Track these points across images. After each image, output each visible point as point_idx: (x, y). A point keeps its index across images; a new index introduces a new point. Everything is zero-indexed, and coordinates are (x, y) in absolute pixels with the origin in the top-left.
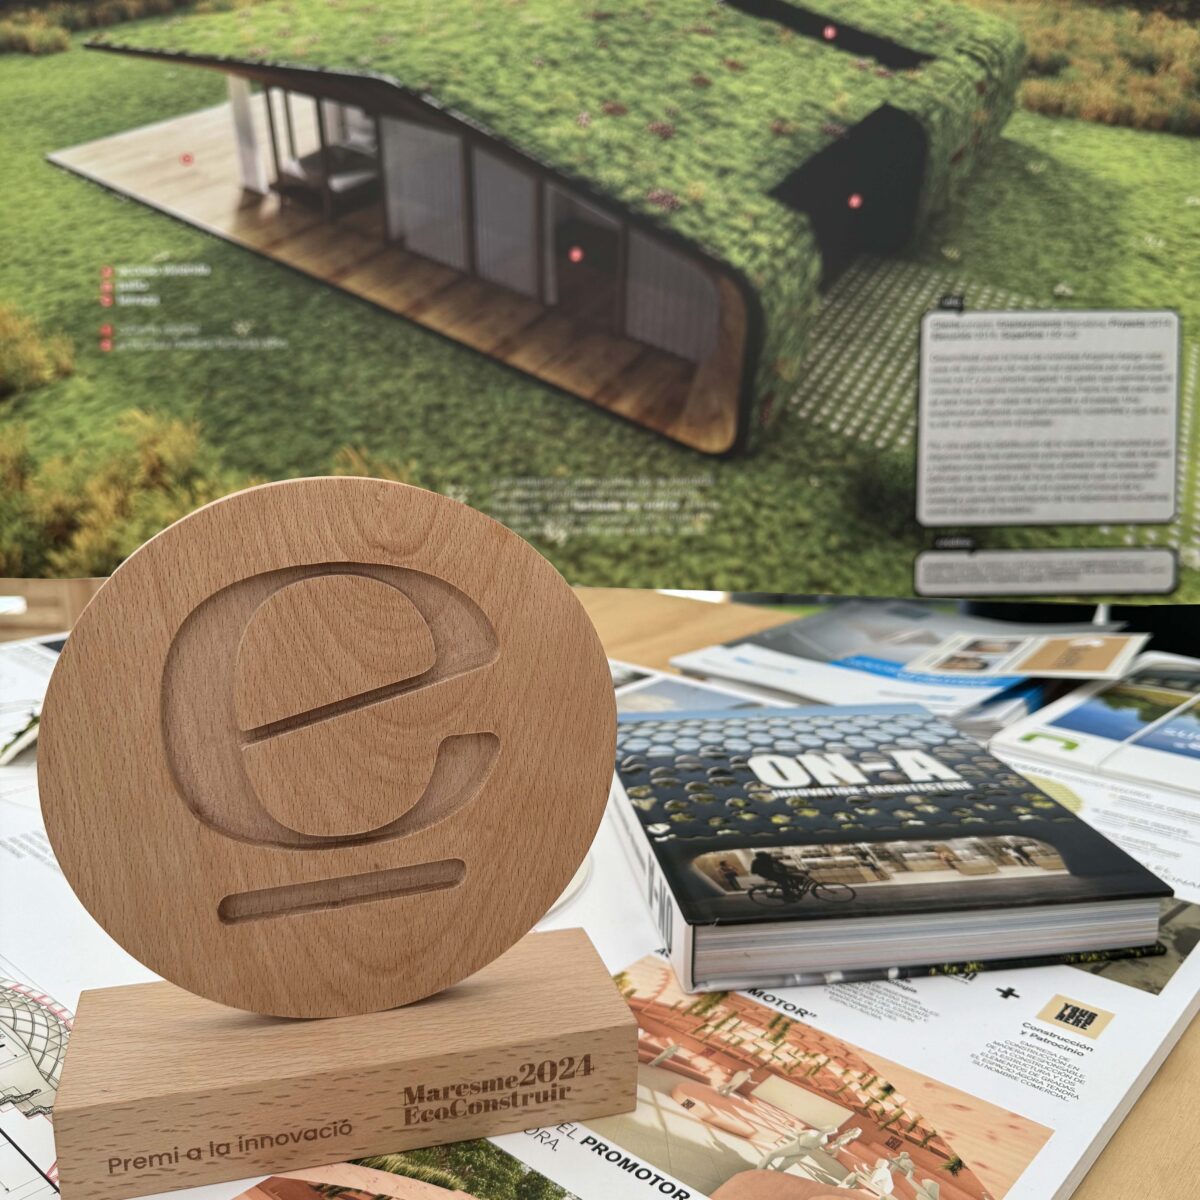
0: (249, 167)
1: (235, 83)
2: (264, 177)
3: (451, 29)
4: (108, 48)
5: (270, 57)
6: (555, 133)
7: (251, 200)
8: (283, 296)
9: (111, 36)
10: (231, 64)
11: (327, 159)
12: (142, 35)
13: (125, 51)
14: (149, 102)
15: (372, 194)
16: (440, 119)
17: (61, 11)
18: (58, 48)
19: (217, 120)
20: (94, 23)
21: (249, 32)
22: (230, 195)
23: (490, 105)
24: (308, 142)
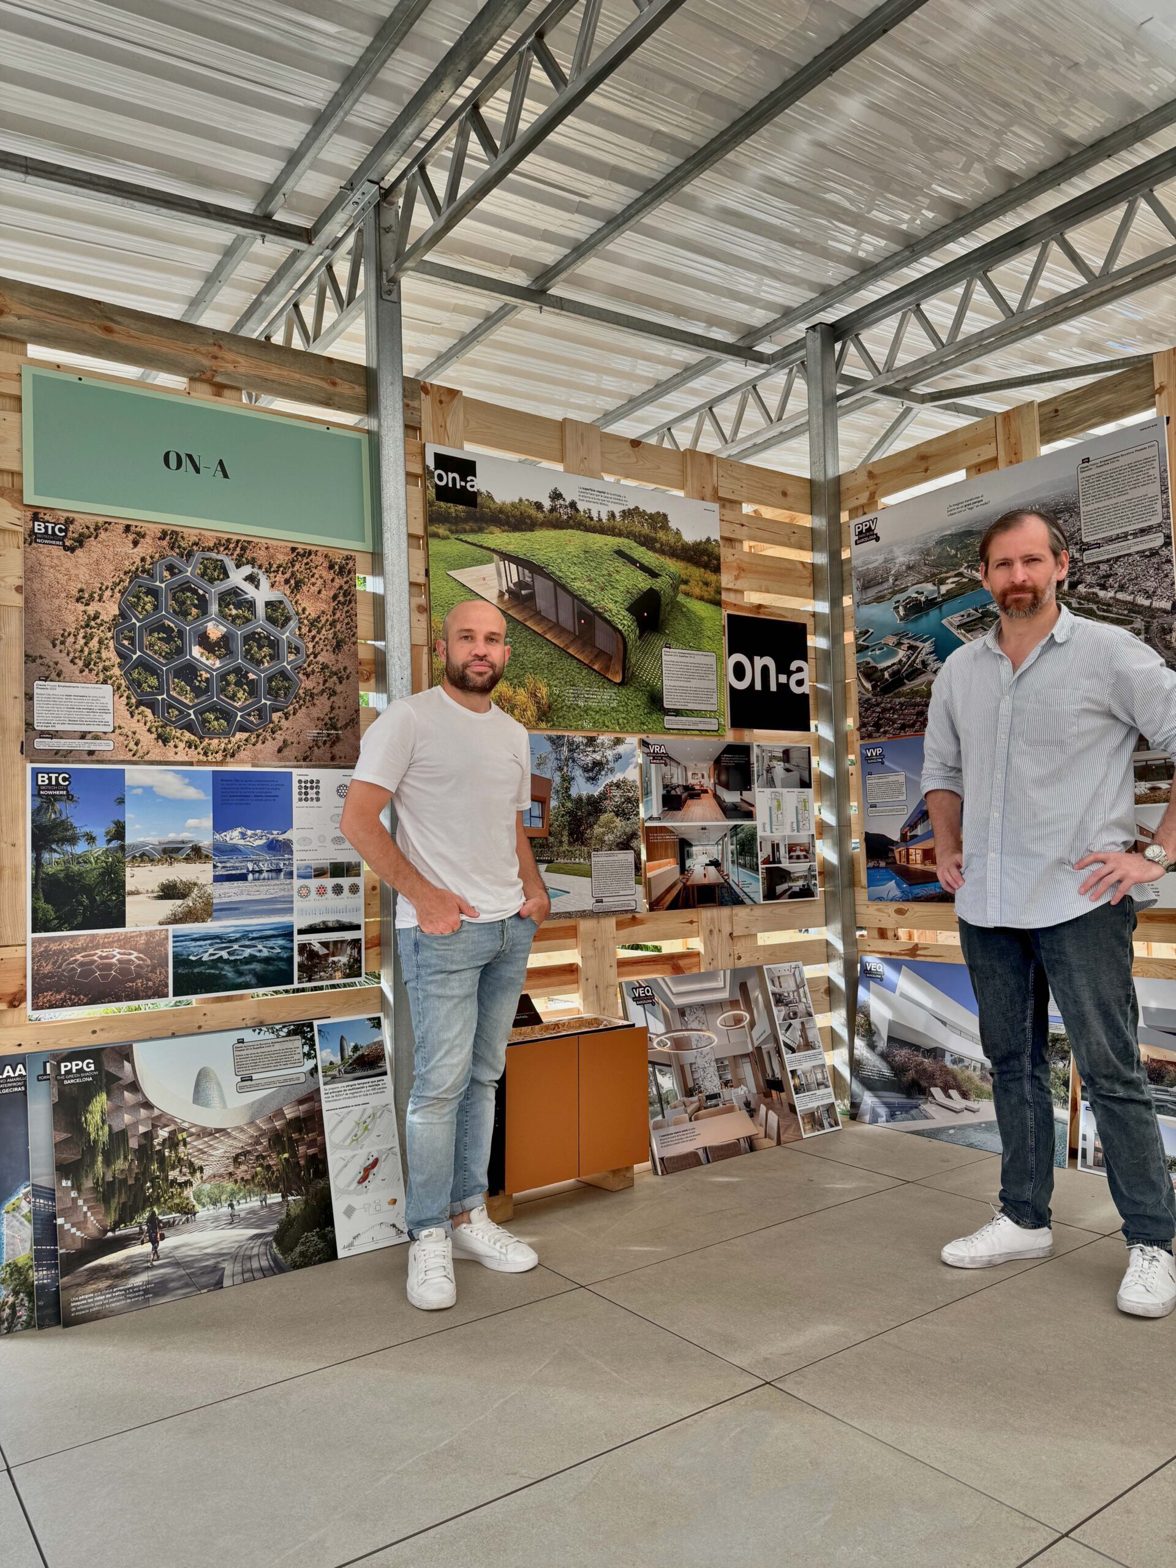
0: (500, 584)
1: (496, 557)
2: (505, 588)
3: (549, 549)
4: (461, 540)
5: (504, 550)
6: (577, 585)
7: (501, 594)
9: (462, 537)
10: (494, 551)
11: (520, 584)
12: (471, 538)
13: (466, 542)
14: (473, 559)
15: (532, 597)
16: (548, 576)
17: (448, 525)
18: (446, 538)
19: (489, 569)
20: (457, 532)
21: (498, 541)
22: (496, 593)
23: (560, 574)
24: (515, 579)
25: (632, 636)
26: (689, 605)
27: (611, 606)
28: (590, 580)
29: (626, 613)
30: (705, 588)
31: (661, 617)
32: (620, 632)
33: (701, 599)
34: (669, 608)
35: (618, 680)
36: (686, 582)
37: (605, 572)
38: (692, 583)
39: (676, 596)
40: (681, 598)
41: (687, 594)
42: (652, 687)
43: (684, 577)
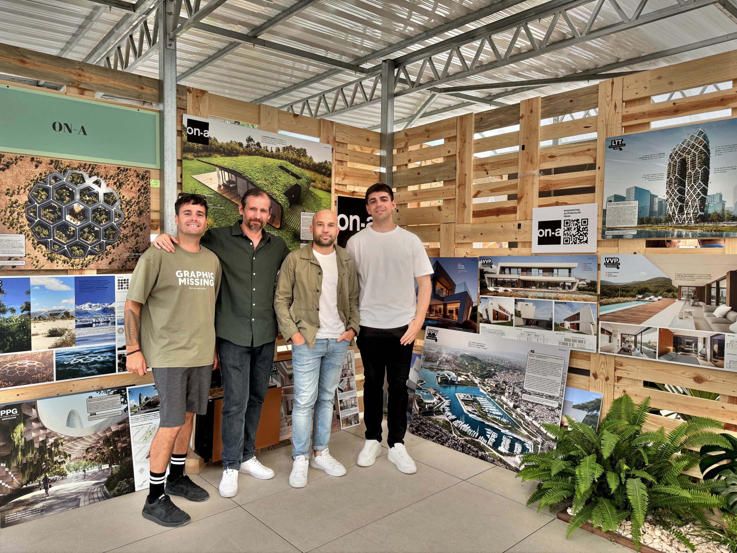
0: (219, 182)
1: (217, 169)
2: (221, 183)
3: (245, 165)
4: (200, 161)
5: (222, 165)
6: (259, 182)
7: (220, 187)
8: (224, 201)
9: (200, 159)
10: (216, 166)
11: (230, 182)
12: (205, 159)
13: (202, 161)
14: (205, 170)
15: (235, 188)
16: (244, 178)
17: (193, 154)
18: (193, 160)
19: (215, 174)
20: (198, 156)
21: (219, 161)
22: (217, 186)
23: (251, 177)
24: (227, 179)
25: (286, 206)
26: (315, 192)
27: (276, 192)
28: (266, 180)
29: (283, 196)
30: (323, 184)
31: (301, 198)
32: (280, 204)
33: (321, 189)
34: (305, 193)
35: (278, 227)
36: (314, 181)
37: (273, 176)
38: (317, 182)
39: (309, 188)
40: (311, 189)
41: (314, 187)
42: (295, 230)
43: (313, 179)
